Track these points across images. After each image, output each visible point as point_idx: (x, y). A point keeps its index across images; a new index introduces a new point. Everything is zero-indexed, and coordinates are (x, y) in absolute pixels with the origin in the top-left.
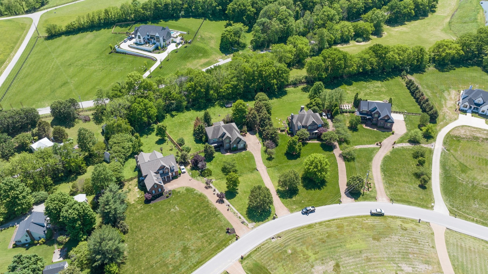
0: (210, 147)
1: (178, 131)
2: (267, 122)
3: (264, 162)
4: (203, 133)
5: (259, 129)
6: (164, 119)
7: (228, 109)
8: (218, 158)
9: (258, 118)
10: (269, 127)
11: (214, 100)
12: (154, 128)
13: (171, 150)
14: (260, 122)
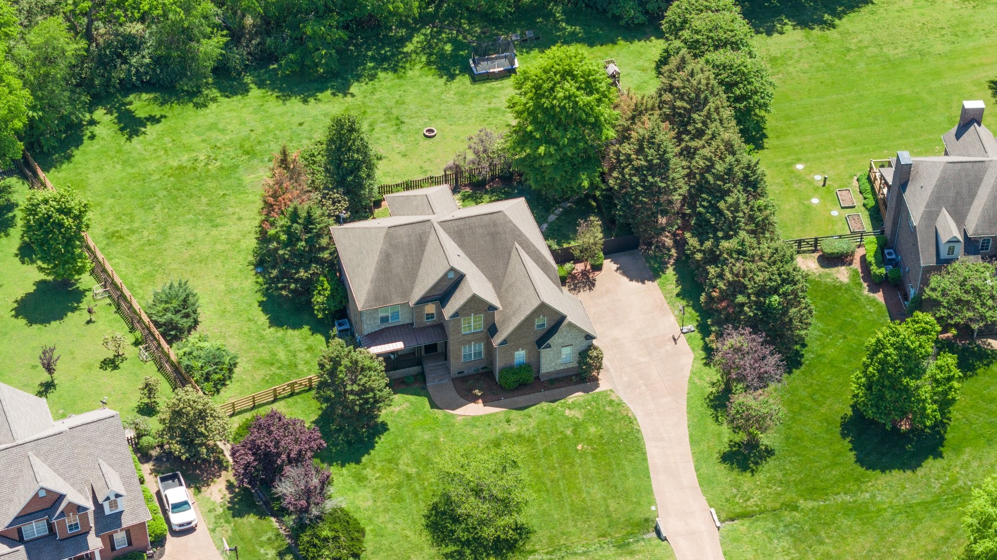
0: (356, 369)
1: (163, 232)
2: (735, 207)
3: (705, 482)
4: (320, 262)
5: (680, 244)
6: (78, 142)
7: (484, 87)
8: (411, 439)
9: (678, 168)
10: (749, 239)
11: (402, 24)
12: (11, 206)
13: (111, 364)
14: (690, 199)
